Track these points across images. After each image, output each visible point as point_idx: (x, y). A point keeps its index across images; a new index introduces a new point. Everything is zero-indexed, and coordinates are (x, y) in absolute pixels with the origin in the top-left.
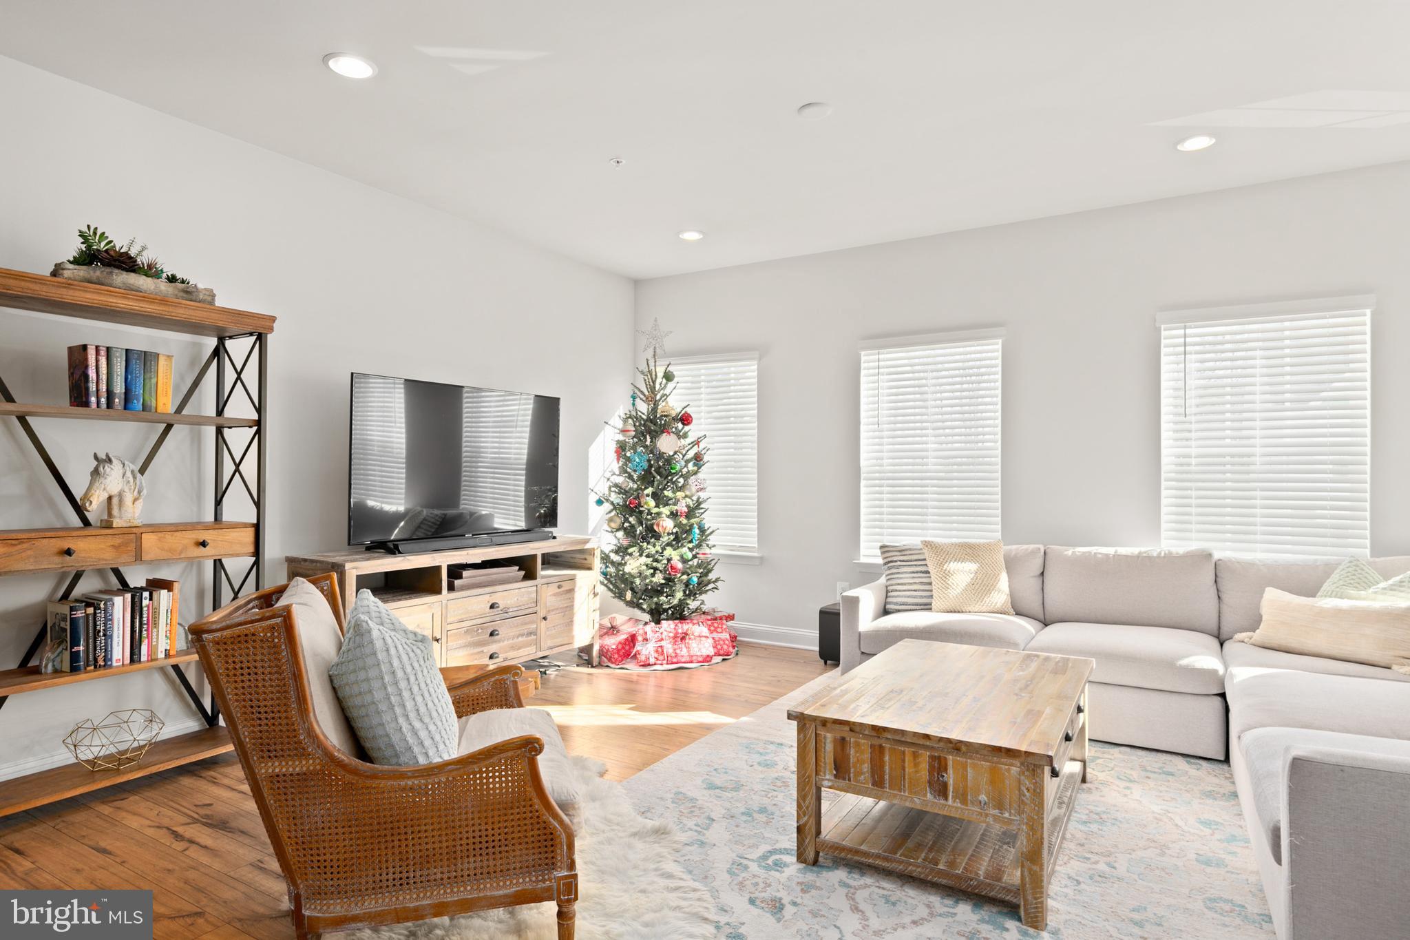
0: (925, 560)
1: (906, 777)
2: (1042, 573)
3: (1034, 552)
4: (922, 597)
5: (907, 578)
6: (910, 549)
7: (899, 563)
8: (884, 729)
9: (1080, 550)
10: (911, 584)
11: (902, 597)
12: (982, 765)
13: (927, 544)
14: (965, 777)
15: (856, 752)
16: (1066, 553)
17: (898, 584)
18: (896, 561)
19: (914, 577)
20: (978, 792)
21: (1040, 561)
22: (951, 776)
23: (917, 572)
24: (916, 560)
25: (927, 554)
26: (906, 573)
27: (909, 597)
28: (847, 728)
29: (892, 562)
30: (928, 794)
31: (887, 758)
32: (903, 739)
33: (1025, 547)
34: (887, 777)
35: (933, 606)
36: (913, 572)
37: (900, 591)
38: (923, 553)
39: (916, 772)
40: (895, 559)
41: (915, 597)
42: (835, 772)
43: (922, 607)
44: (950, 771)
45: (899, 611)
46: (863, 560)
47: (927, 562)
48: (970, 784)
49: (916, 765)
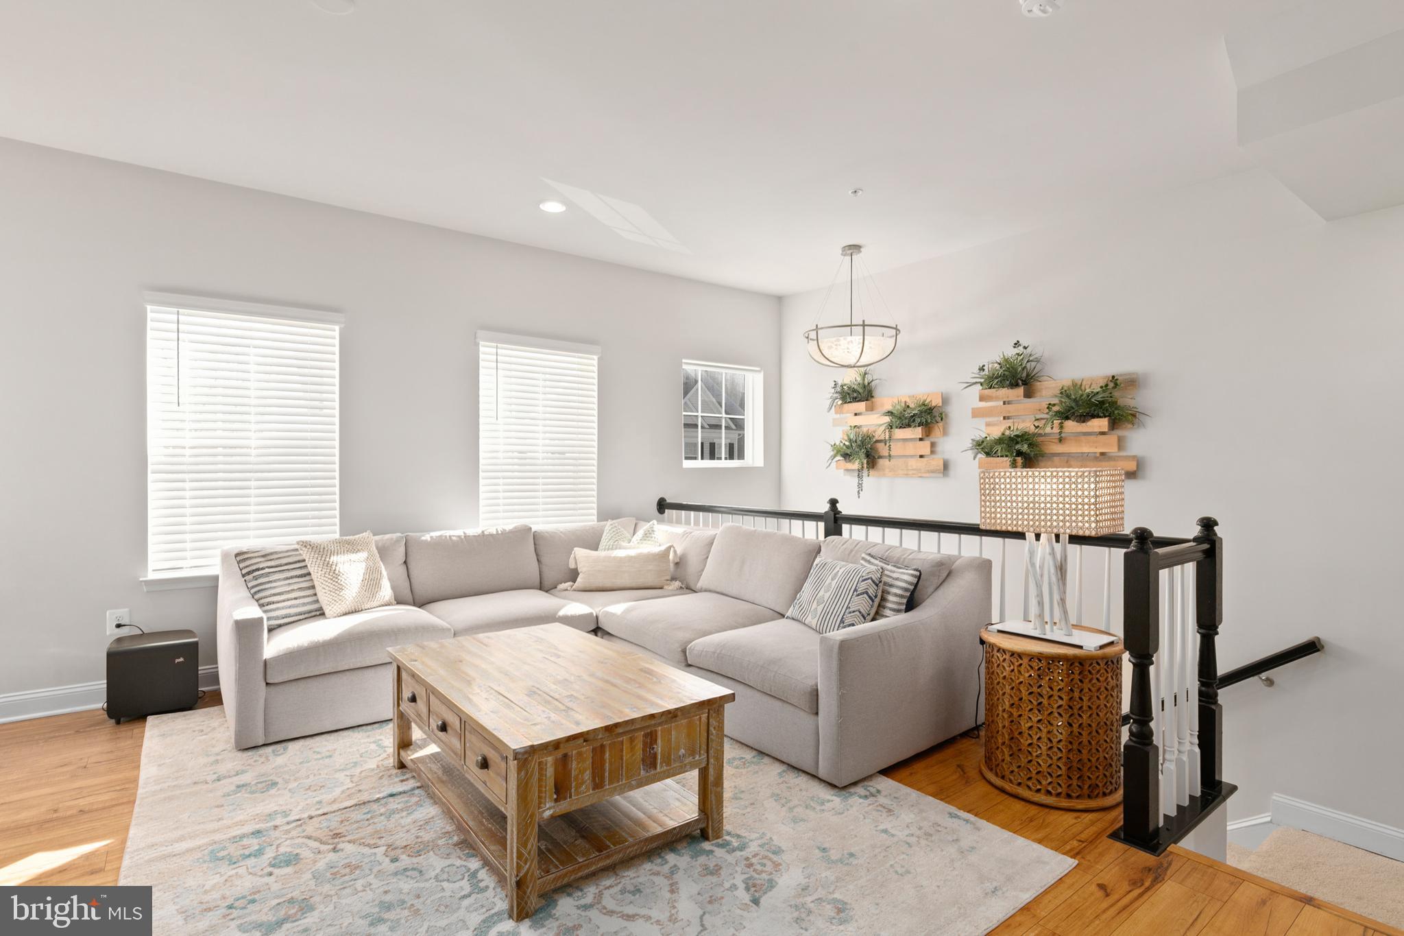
0: (304, 561)
1: (624, 765)
2: (405, 562)
3: (398, 541)
4: (304, 604)
5: (282, 586)
6: (276, 553)
7: (267, 570)
8: (616, 725)
9: (435, 534)
10: (288, 592)
11: (283, 608)
12: (682, 724)
13: (305, 544)
14: (670, 740)
15: (578, 763)
16: (423, 538)
17: (275, 595)
18: (263, 569)
19: (289, 584)
20: (679, 750)
21: (402, 549)
22: (660, 745)
23: (292, 577)
24: (286, 564)
25: (305, 554)
26: (279, 580)
27: (290, 607)
28: (581, 741)
29: (258, 570)
30: (642, 771)
31: (607, 755)
32: (633, 728)
33: (388, 536)
34: (607, 774)
35: (327, 612)
36: (287, 578)
37: (278, 602)
38: (300, 554)
39: (633, 755)
40: (261, 566)
41: (297, 606)
42: (555, 796)
43: (306, 616)
44: (659, 741)
45: (280, 626)
46: (152, 576)
47: (308, 563)
48: (673, 746)
49: (632, 749)
